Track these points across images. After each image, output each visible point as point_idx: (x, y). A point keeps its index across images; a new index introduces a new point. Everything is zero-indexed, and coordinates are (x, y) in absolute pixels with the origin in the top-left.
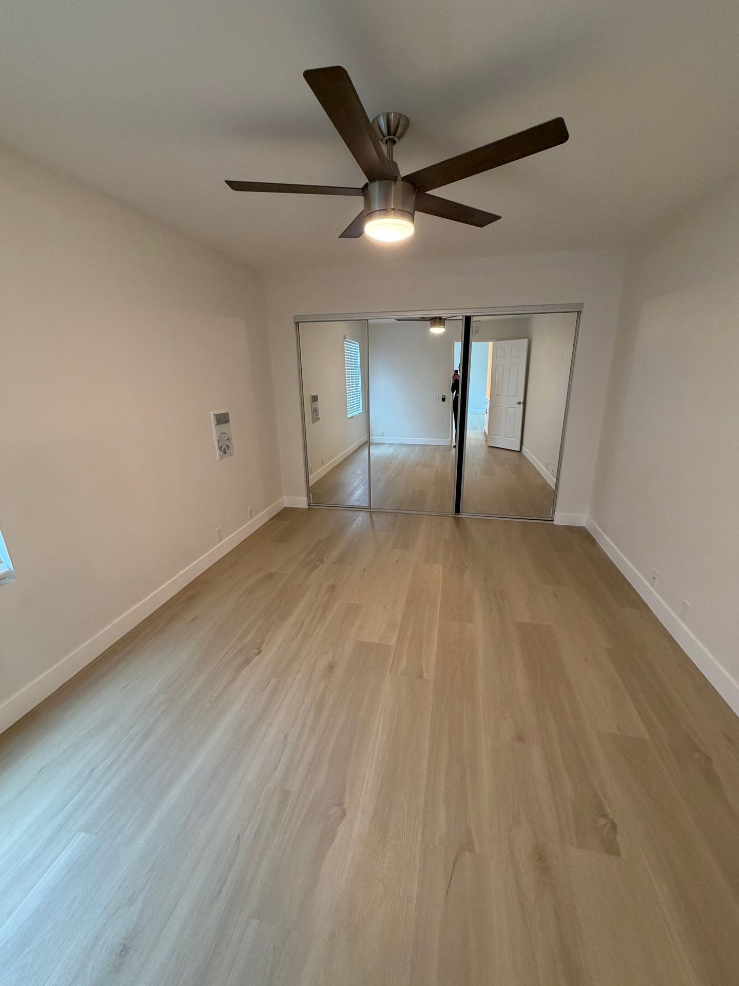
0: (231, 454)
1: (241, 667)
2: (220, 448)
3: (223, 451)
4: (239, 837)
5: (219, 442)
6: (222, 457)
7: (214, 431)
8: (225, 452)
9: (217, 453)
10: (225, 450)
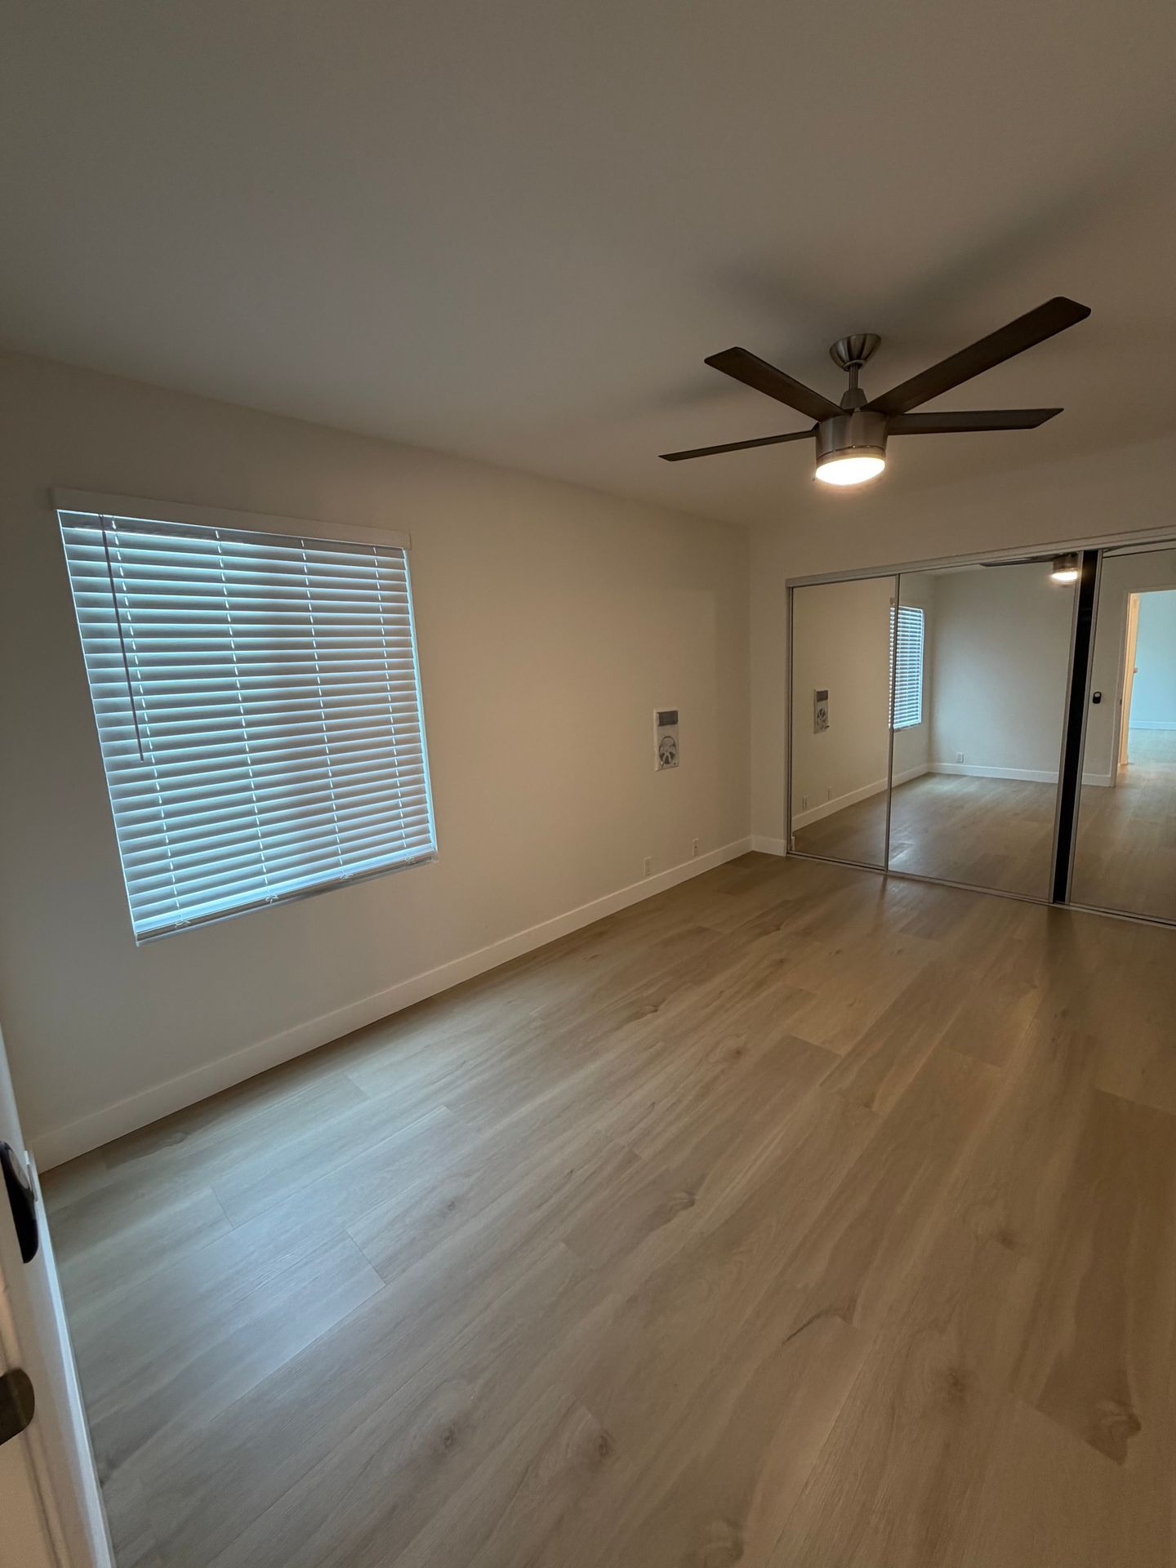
0: (676, 765)
1: (630, 1019)
2: (661, 756)
3: (664, 759)
4: (572, 1171)
5: (660, 747)
6: (662, 768)
7: (655, 734)
8: (667, 762)
9: (657, 760)
10: (667, 758)
